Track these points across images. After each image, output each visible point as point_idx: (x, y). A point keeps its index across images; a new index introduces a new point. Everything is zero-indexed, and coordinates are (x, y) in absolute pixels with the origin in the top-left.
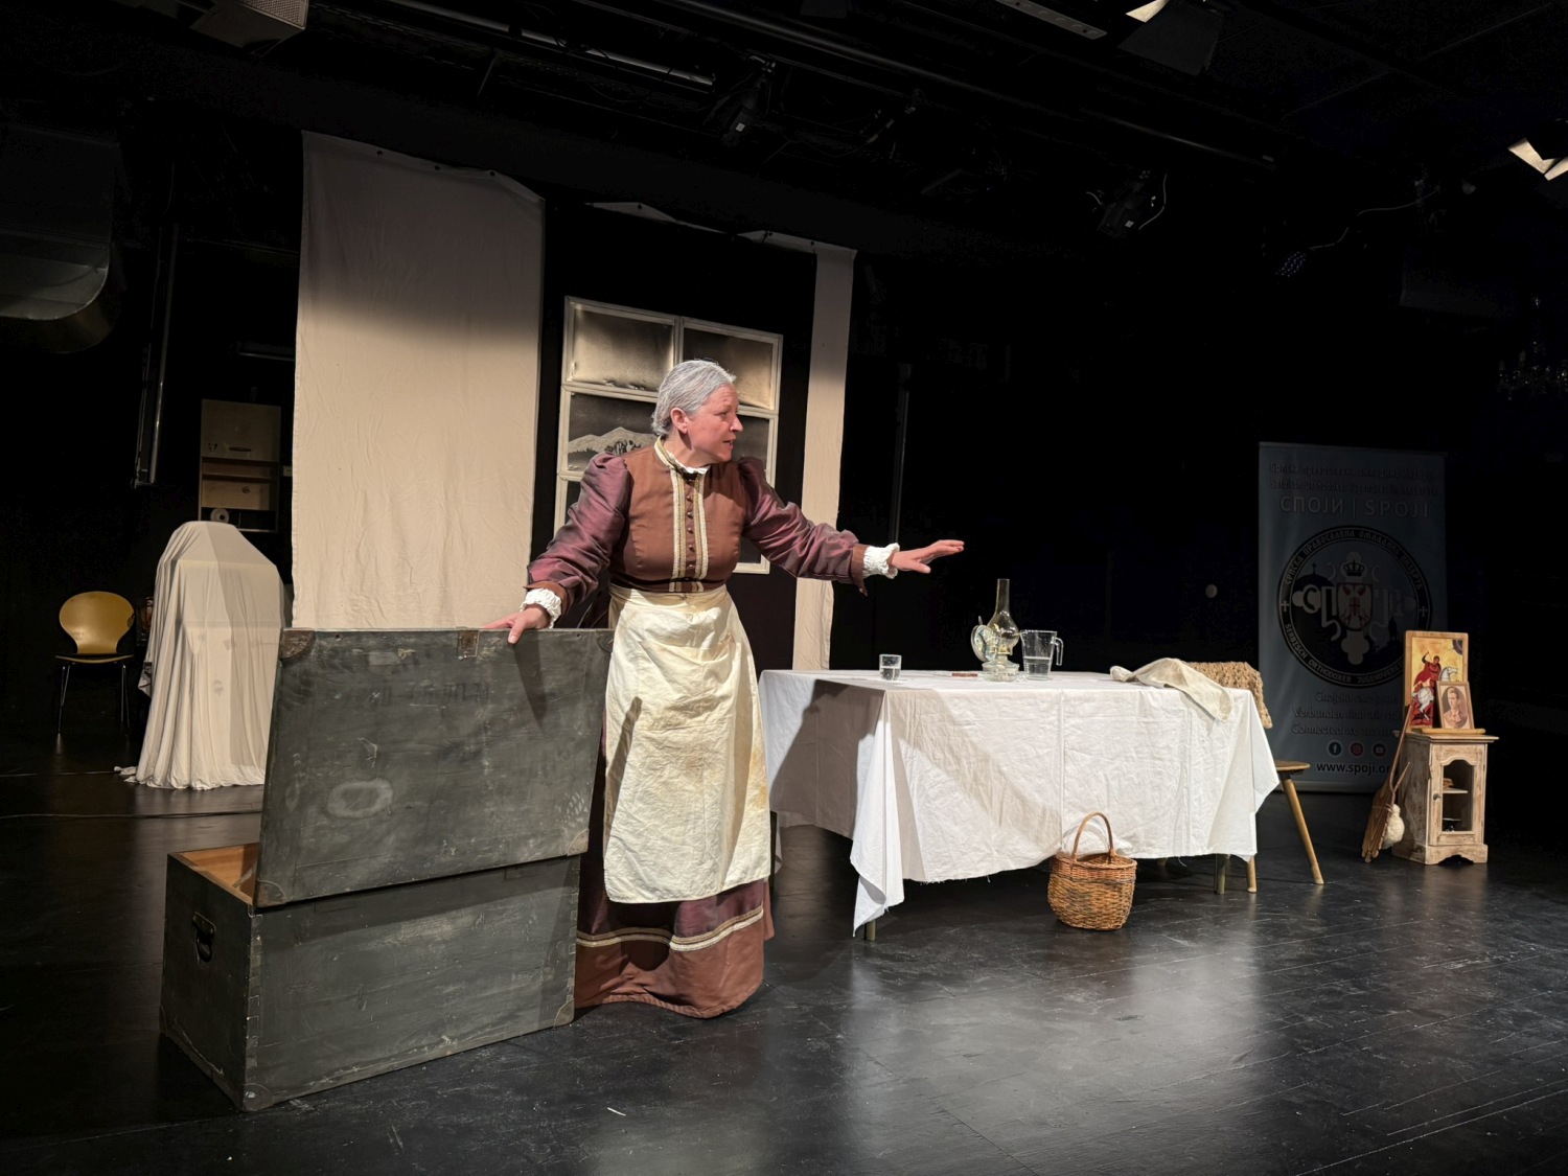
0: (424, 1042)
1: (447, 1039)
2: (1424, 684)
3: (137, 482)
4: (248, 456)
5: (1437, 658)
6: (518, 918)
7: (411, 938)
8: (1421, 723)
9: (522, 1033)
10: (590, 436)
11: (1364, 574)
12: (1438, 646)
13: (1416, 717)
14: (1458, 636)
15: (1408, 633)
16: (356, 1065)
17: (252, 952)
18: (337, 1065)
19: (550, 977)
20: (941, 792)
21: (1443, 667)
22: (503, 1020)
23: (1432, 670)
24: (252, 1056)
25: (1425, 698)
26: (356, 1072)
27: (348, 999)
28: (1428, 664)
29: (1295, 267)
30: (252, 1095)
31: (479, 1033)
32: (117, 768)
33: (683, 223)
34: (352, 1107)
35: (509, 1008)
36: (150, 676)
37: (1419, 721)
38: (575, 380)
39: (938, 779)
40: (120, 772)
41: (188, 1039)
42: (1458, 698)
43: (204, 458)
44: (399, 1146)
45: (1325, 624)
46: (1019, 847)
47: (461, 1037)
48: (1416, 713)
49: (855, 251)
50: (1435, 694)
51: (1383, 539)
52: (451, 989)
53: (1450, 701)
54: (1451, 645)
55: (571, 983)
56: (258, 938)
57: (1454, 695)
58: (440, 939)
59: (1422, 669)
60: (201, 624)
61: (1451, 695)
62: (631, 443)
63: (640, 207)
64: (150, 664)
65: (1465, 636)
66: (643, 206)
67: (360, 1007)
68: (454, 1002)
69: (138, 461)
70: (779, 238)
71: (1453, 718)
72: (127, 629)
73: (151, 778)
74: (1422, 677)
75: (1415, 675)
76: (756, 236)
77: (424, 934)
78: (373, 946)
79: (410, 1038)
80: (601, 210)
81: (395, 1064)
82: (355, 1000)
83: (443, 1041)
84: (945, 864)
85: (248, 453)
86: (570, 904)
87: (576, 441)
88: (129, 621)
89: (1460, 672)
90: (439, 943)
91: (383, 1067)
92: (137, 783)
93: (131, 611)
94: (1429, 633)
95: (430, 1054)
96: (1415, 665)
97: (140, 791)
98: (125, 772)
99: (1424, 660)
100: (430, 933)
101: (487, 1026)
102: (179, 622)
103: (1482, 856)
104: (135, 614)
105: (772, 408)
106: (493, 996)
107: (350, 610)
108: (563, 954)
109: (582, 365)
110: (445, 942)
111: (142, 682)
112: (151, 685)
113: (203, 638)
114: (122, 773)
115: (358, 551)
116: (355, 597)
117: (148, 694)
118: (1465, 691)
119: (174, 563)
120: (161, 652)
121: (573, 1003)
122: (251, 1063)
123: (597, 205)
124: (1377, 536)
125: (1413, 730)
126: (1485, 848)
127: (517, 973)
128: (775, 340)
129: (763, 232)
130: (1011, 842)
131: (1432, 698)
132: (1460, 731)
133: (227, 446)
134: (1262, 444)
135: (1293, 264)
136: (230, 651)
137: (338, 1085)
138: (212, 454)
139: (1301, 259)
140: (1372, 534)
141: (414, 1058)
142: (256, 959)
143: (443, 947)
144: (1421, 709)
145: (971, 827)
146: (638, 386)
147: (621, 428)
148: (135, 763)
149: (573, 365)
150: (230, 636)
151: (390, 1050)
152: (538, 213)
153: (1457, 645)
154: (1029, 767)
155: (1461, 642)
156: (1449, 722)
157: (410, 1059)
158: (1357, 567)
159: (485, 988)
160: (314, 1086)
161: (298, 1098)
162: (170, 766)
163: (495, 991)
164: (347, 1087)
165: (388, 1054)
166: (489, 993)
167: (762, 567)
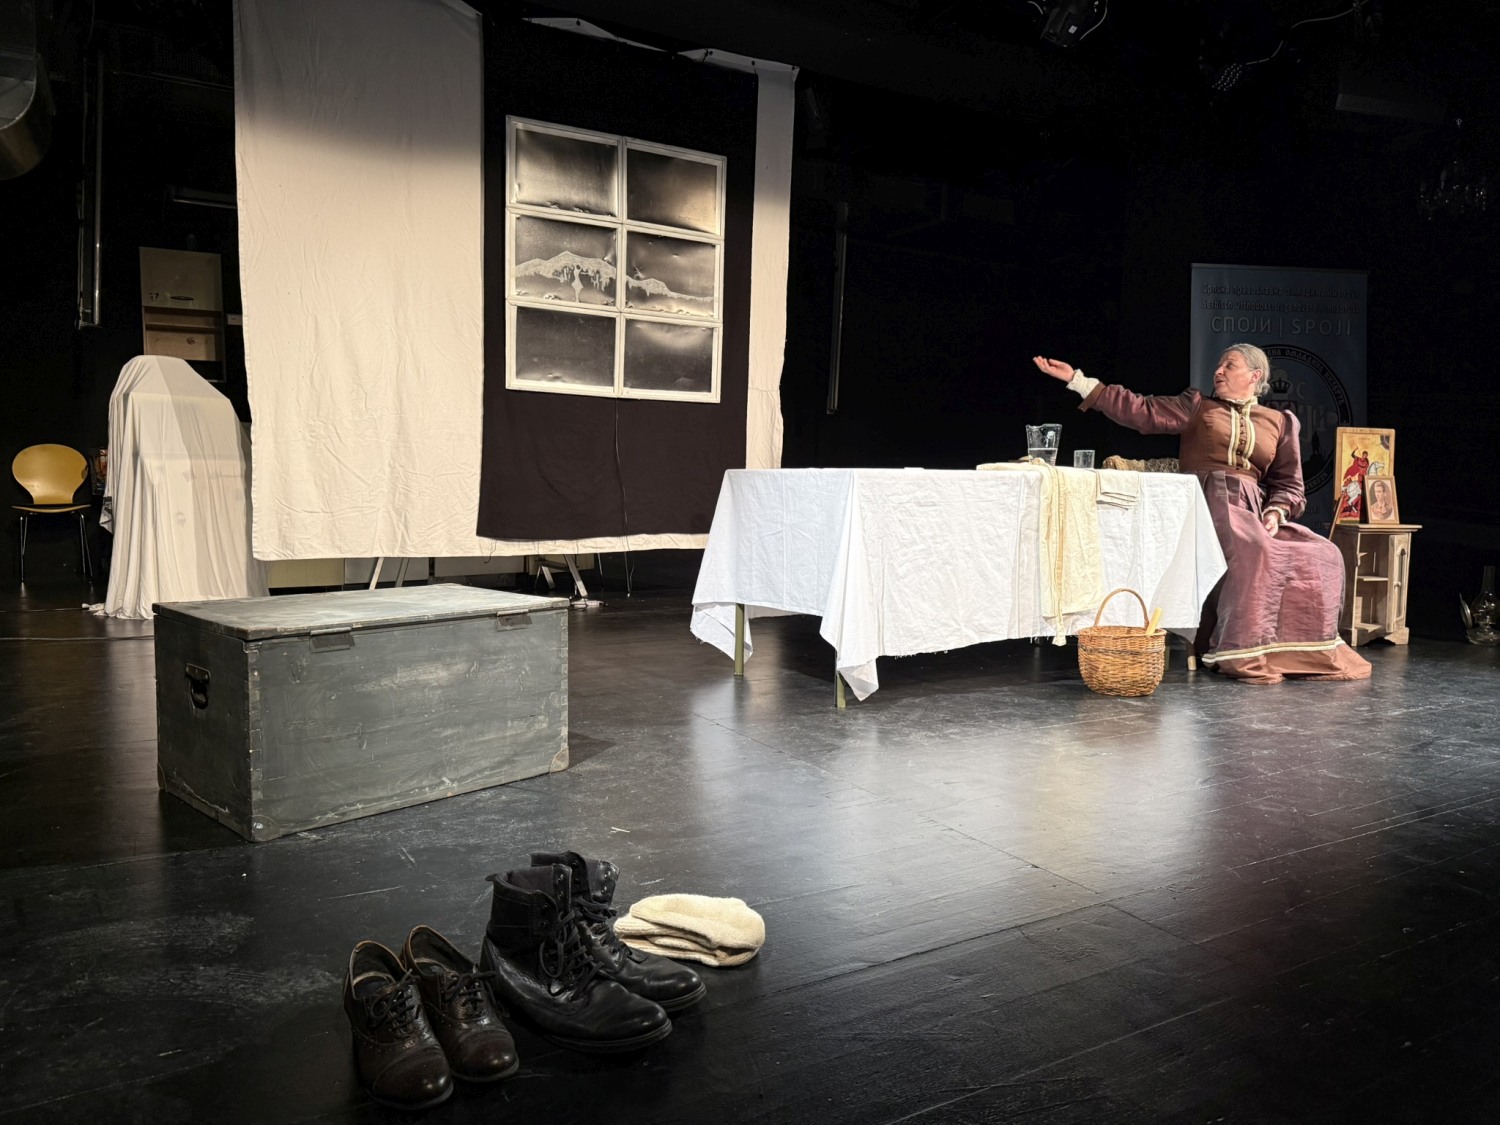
0: (425, 783)
1: (447, 781)
2: (1353, 479)
3: (81, 322)
4: (191, 306)
5: (1365, 453)
6: (511, 668)
7: (408, 682)
8: (1350, 515)
9: (519, 778)
10: (537, 261)
11: (1290, 390)
12: (1366, 442)
13: (1345, 511)
14: (1385, 431)
15: (1340, 430)
16: (360, 802)
17: (250, 687)
18: (342, 802)
19: (545, 725)
20: (908, 570)
21: (1370, 463)
22: (500, 764)
23: (1360, 465)
24: (257, 789)
25: (1354, 491)
26: (360, 809)
27: (348, 737)
28: (1357, 459)
29: (1231, 81)
30: (260, 826)
31: (478, 776)
32: (84, 605)
33: (622, 40)
34: (361, 836)
35: (506, 752)
36: (110, 512)
37: (1348, 513)
38: (518, 202)
39: (905, 558)
40: (88, 609)
41: (189, 788)
42: (1384, 491)
43: (146, 308)
44: (411, 862)
46: (982, 622)
47: (460, 780)
48: (1345, 506)
49: (797, 70)
50: (1363, 488)
51: (1308, 356)
52: (449, 732)
53: (1376, 494)
54: (1379, 441)
55: (565, 731)
56: (256, 674)
57: (1380, 489)
58: (435, 684)
59: (1352, 464)
60: (159, 456)
61: (1377, 489)
62: (578, 267)
63: (578, 23)
64: (110, 499)
65: (1392, 432)
66: (581, 21)
67: (361, 746)
68: (452, 745)
69: (81, 301)
70: (720, 57)
71: (1379, 510)
72: (82, 481)
73: (121, 610)
74: (1351, 472)
75: (1344, 470)
76: (696, 55)
77: (420, 678)
78: (369, 687)
79: (411, 778)
80: (539, 26)
81: (398, 803)
82: (355, 738)
83: (443, 783)
84: (916, 638)
85: (191, 302)
86: (560, 658)
87: (522, 266)
88: (83, 473)
89: (1386, 466)
90: (436, 688)
91: (386, 805)
92: (107, 616)
93: (83, 463)
94: (1359, 429)
95: (431, 795)
96: (1344, 461)
97: (109, 622)
98: (93, 608)
99: (1353, 455)
100: (425, 677)
101: (485, 769)
102: (136, 454)
103: (1404, 637)
104: (88, 466)
105: (718, 232)
106: (490, 741)
107: (308, 437)
108: (556, 704)
109: (526, 187)
110: (440, 687)
111: (104, 519)
112: (113, 521)
113: (162, 469)
114: (91, 609)
115: (311, 377)
116: (312, 423)
117: (110, 531)
118: (1391, 485)
119: (126, 397)
120: (120, 486)
121: (567, 751)
122: (257, 795)
123: (535, 21)
124: (1303, 354)
125: (1342, 521)
126: (1407, 631)
127: (512, 720)
128: (719, 162)
129: (703, 51)
130: (975, 617)
131: (1360, 492)
132: (1384, 522)
133: (169, 295)
134: (1194, 265)
135: (1229, 78)
136: (190, 483)
137: (344, 820)
138: (154, 304)
139: (1237, 71)
140: (1298, 353)
141: (417, 798)
142: (255, 695)
143: (439, 692)
144: (1350, 502)
145: (939, 604)
146: (584, 209)
147: (567, 252)
148: (102, 599)
149: (516, 187)
150: (189, 468)
151: (392, 790)
152: (476, 29)
153: (1385, 440)
154: (989, 546)
155: (1388, 438)
156: (1376, 514)
157: (412, 799)
158: (1283, 384)
159: (482, 733)
160: (320, 820)
161: (305, 831)
162: (138, 597)
163: (492, 736)
164: (353, 822)
165: (390, 794)
166: (486, 738)
167: (713, 396)
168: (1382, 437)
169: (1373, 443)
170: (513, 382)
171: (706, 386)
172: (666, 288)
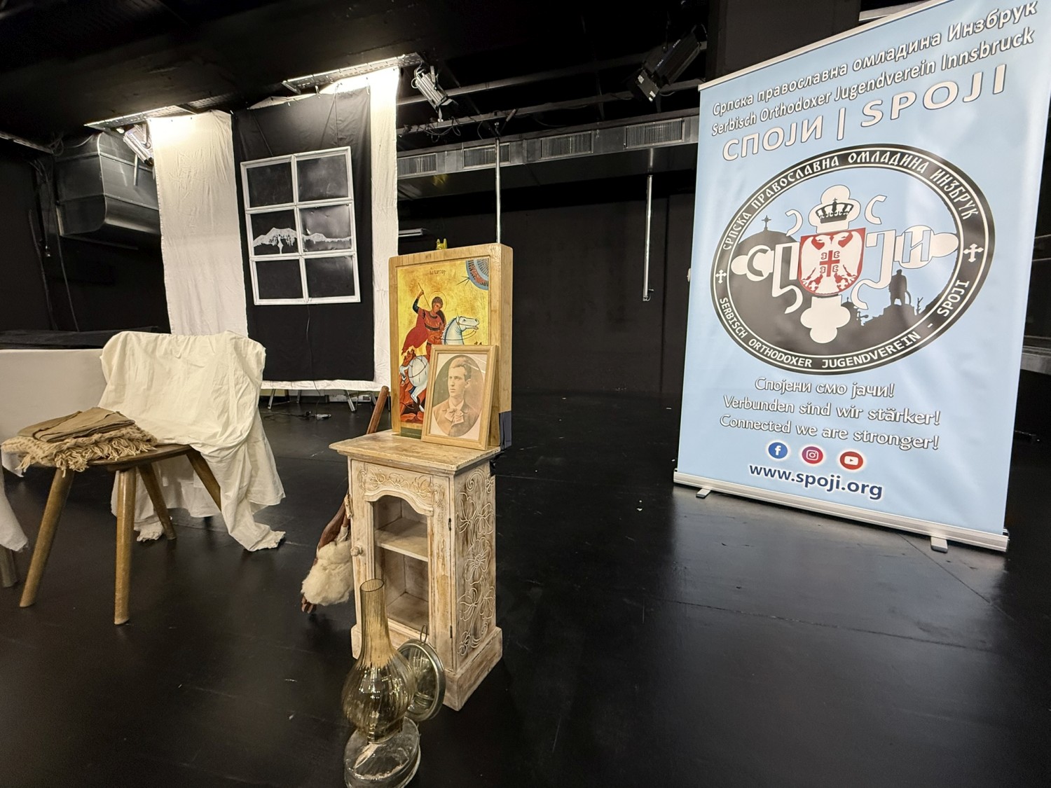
2: (418, 354)
5: (437, 300)
10: (262, 236)
13: (407, 411)
21: (448, 320)
23: (429, 325)
25: (420, 375)
28: (422, 314)
37: (413, 416)
42: (467, 377)
45: (777, 292)
48: (407, 402)
50: (430, 370)
54: (465, 273)
57: (461, 372)
59: (415, 324)
61: (454, 373)
62: (279, 235)
63: (272, 99)
71: (448, 416)
74: (414, 339)
76: (331, 89)
87: (256, 240)
89: (483, 326)
99: (416, 309)
105: (349, 196)
123: (252, 107)
128: (346, 152)
129: (335, 84)
134: (700, 88)
144: (414, 396)
147: (274, 229)
153: (478, 270)
155: (484, 265)
156: (441, 424)
167: (356, 298)
168: (470, 267)
169: (453, 279)
170: (258, 301)
171: (353, 293)
172: (324, 237)
